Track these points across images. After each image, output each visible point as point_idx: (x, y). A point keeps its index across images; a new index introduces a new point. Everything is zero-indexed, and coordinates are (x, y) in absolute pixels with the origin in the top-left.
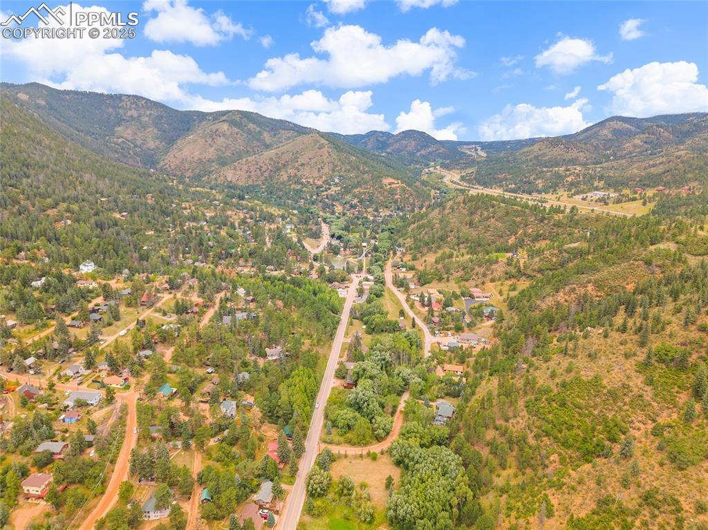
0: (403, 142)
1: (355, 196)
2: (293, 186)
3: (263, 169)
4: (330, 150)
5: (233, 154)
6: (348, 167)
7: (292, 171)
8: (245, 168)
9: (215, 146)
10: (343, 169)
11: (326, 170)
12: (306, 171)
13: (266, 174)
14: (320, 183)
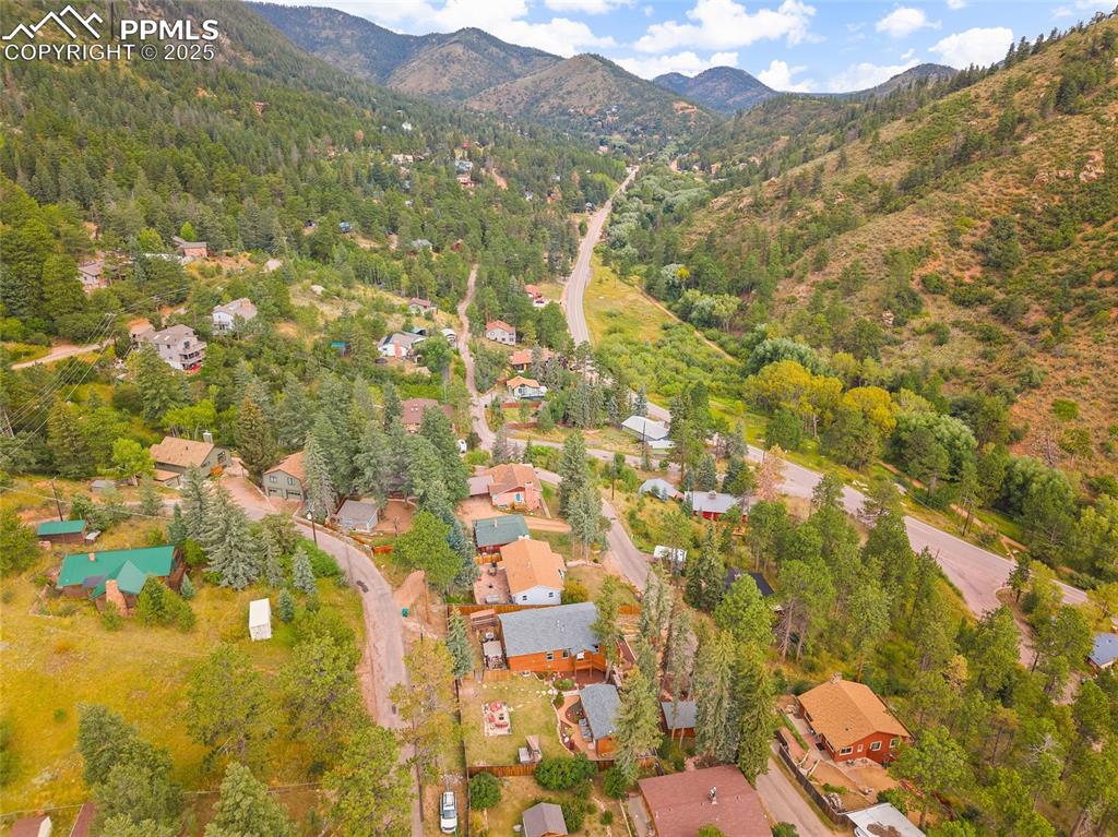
0: (709, 84)
1: (637, 124)
2: (557, 118)
3: (517, 100)
4: (606, 73)
5: (472, 86)
6: (628, 95)
7: (555, 101)
8: (495, 98)
9: (448, 75)
10: (622, 98)
11: (600, 97)
12: (574, 100)
13: (521, 106)
14: (592, 112)
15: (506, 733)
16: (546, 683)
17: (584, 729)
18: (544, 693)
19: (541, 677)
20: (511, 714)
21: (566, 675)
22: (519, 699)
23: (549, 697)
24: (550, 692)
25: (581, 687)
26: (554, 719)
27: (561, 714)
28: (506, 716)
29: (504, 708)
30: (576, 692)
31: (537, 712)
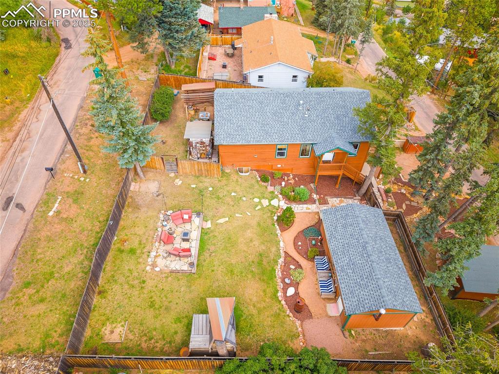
15: (186, 268)
16: (270, 189)
17: (323, 275)
18: (265, 203)
19: (264, 179)
20: (204, 232)
21: (302, 180)
22: (223, 208)
23: (272, 210)
24: (275, 202)
25: (323, 202)
26: (274, 249)
27: (286, 241)
28: (195, 235)
29: (196, 220)
30: (313, 208)
31: (249, 234)
